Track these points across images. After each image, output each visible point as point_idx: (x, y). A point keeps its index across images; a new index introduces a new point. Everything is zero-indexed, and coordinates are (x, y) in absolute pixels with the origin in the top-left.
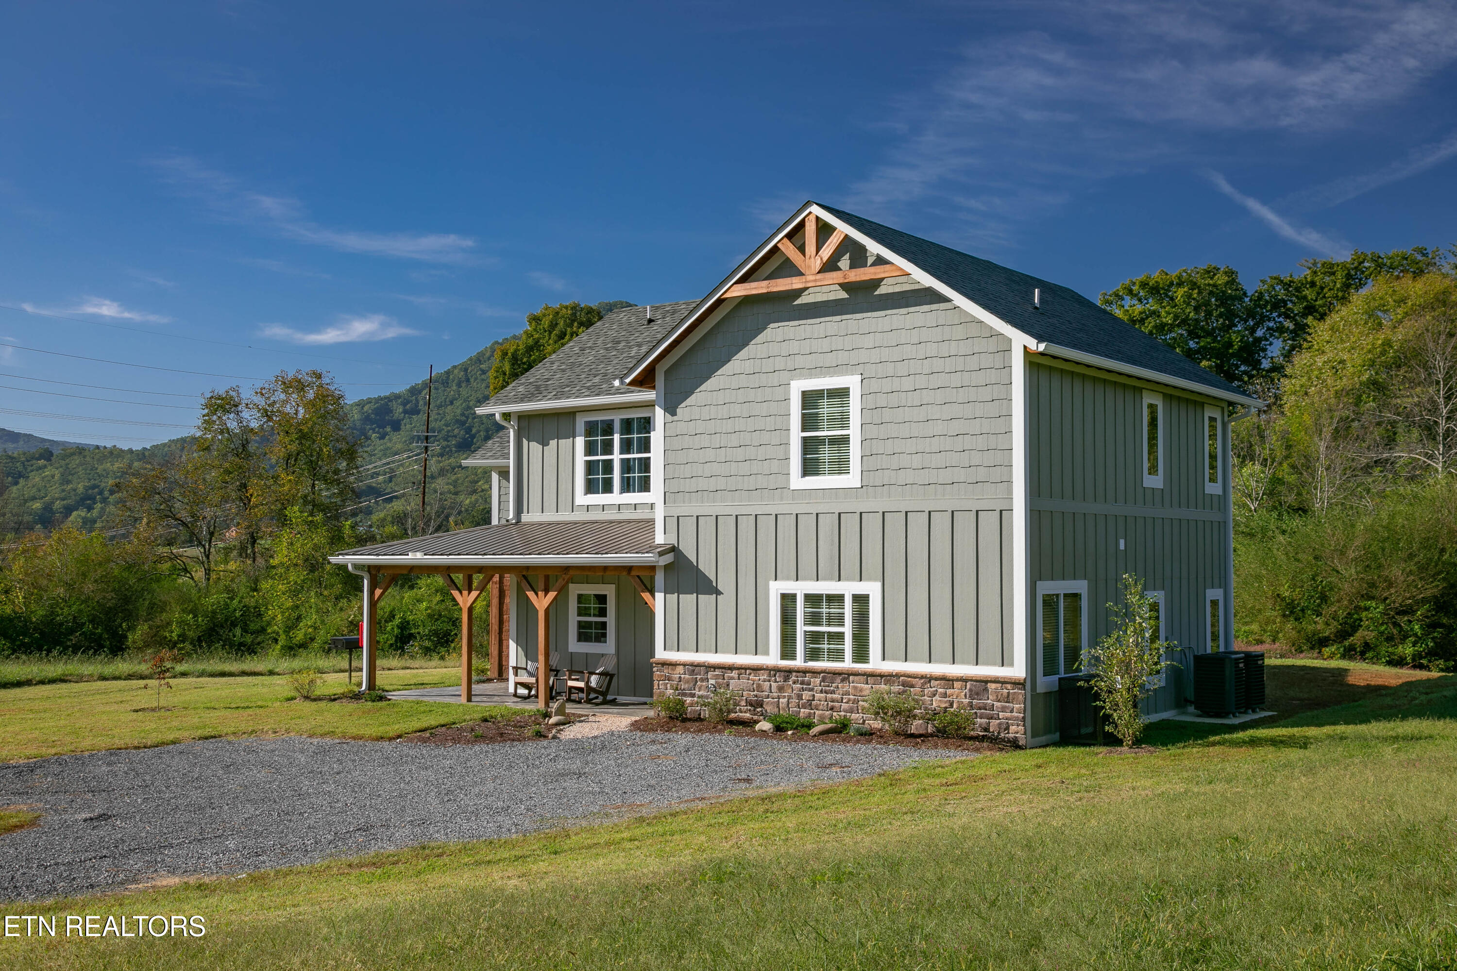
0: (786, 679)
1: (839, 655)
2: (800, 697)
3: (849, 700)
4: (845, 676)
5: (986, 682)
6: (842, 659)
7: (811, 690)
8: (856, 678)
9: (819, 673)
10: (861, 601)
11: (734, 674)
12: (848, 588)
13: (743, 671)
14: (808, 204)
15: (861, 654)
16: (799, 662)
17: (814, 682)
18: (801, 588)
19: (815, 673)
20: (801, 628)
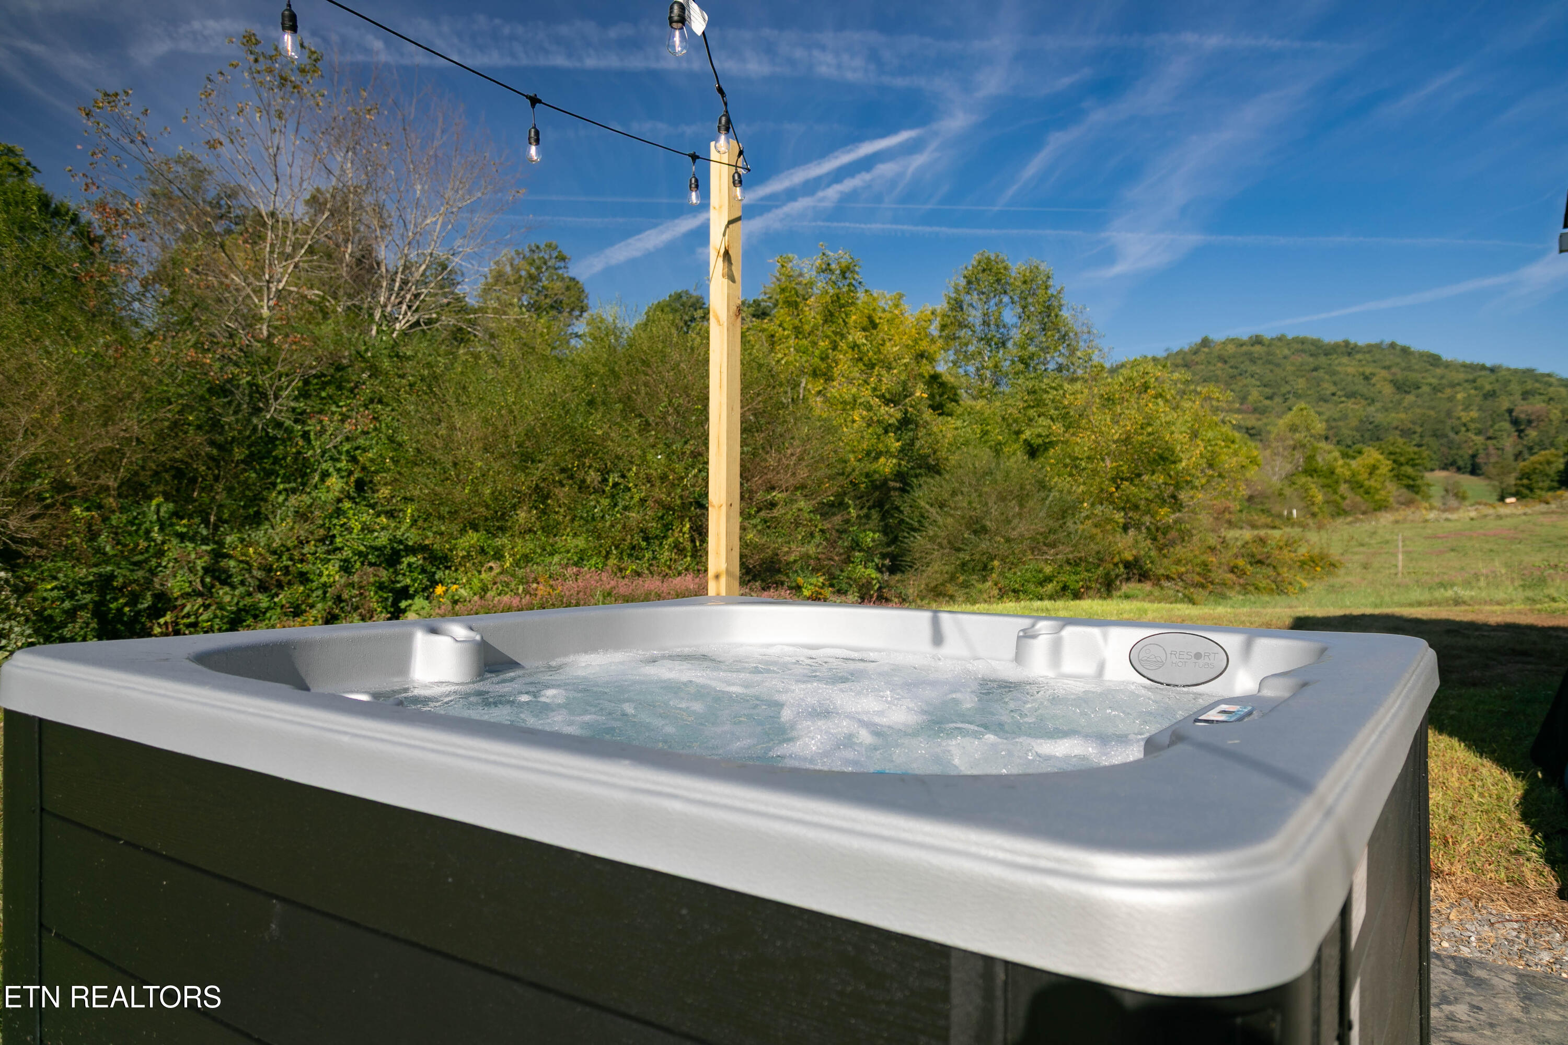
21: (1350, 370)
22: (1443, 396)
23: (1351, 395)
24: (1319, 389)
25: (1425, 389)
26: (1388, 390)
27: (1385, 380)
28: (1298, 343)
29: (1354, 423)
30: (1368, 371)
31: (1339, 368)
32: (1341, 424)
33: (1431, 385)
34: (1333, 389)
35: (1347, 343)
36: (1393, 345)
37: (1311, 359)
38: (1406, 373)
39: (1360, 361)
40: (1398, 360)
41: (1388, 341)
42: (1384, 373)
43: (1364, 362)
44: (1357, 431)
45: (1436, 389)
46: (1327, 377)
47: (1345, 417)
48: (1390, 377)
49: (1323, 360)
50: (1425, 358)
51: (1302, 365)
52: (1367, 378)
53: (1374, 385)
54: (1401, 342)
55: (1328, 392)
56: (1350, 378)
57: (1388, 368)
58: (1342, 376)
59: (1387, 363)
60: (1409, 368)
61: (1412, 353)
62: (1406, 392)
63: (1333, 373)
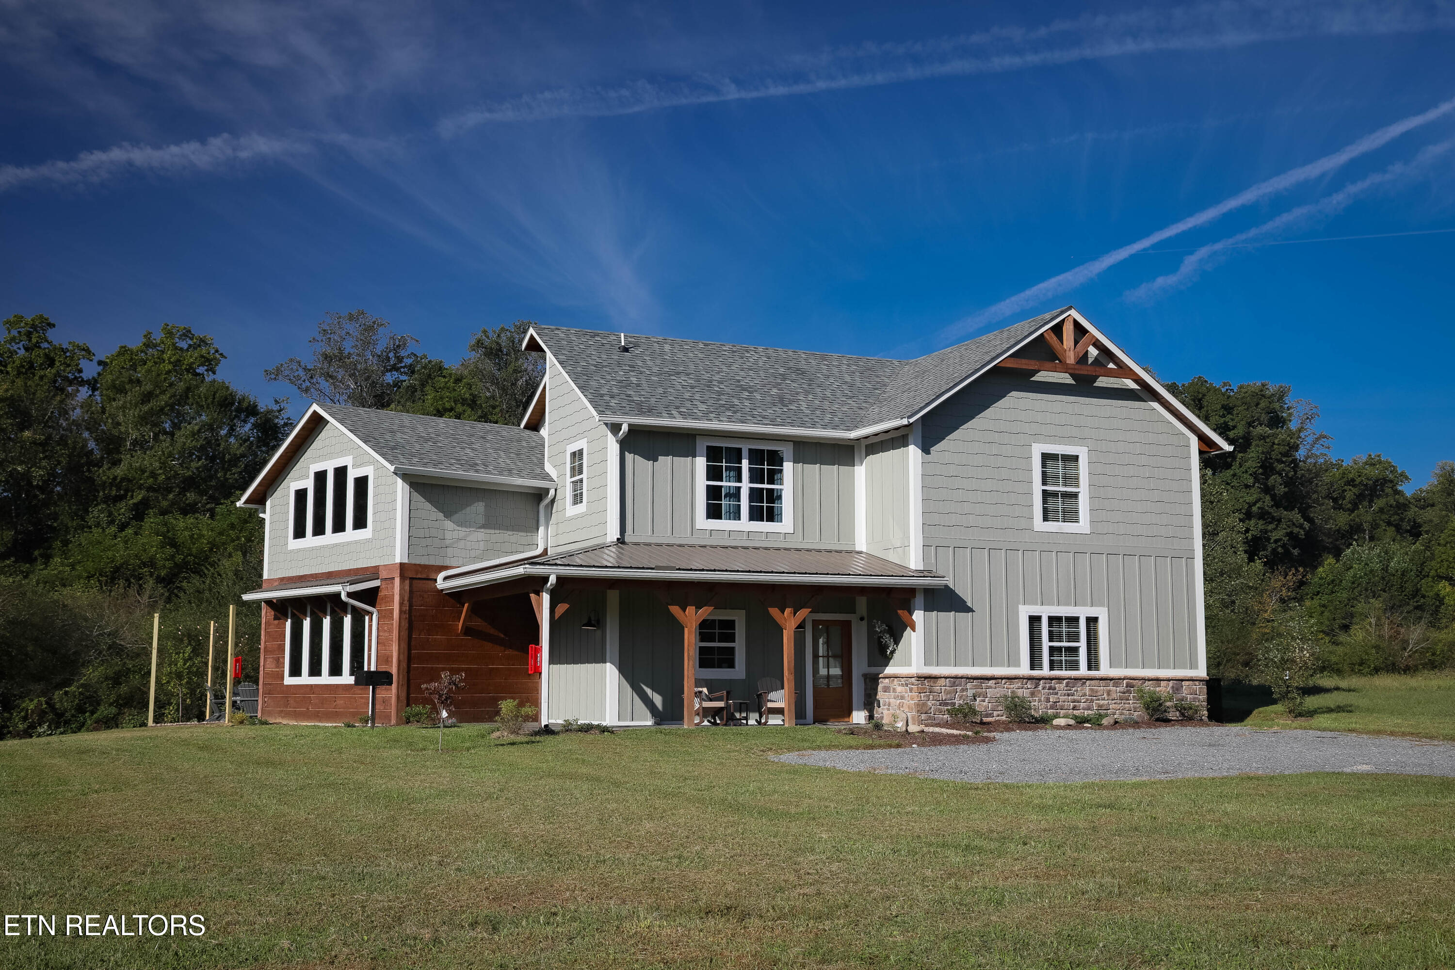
0: (1037, 686)
1: (1075, 665)
2: (1048, 700)
3: (1087, 700)
4: (1083, 680)
5: (1182, 680)
6: (1077, 669)
7: (1057, 694)
8: (1093, 682)
9: (1064, 679)
10: (1092, 621)
11: (992, 682)
12: (1083, 613)
13: (1000, 680)
14: (1070, 308)
15: (1093, 663)
16: (1045, 671)
17: (1059, 687)
18: (1045, 612)
19: (1060, 679)
20: (1046, 644)
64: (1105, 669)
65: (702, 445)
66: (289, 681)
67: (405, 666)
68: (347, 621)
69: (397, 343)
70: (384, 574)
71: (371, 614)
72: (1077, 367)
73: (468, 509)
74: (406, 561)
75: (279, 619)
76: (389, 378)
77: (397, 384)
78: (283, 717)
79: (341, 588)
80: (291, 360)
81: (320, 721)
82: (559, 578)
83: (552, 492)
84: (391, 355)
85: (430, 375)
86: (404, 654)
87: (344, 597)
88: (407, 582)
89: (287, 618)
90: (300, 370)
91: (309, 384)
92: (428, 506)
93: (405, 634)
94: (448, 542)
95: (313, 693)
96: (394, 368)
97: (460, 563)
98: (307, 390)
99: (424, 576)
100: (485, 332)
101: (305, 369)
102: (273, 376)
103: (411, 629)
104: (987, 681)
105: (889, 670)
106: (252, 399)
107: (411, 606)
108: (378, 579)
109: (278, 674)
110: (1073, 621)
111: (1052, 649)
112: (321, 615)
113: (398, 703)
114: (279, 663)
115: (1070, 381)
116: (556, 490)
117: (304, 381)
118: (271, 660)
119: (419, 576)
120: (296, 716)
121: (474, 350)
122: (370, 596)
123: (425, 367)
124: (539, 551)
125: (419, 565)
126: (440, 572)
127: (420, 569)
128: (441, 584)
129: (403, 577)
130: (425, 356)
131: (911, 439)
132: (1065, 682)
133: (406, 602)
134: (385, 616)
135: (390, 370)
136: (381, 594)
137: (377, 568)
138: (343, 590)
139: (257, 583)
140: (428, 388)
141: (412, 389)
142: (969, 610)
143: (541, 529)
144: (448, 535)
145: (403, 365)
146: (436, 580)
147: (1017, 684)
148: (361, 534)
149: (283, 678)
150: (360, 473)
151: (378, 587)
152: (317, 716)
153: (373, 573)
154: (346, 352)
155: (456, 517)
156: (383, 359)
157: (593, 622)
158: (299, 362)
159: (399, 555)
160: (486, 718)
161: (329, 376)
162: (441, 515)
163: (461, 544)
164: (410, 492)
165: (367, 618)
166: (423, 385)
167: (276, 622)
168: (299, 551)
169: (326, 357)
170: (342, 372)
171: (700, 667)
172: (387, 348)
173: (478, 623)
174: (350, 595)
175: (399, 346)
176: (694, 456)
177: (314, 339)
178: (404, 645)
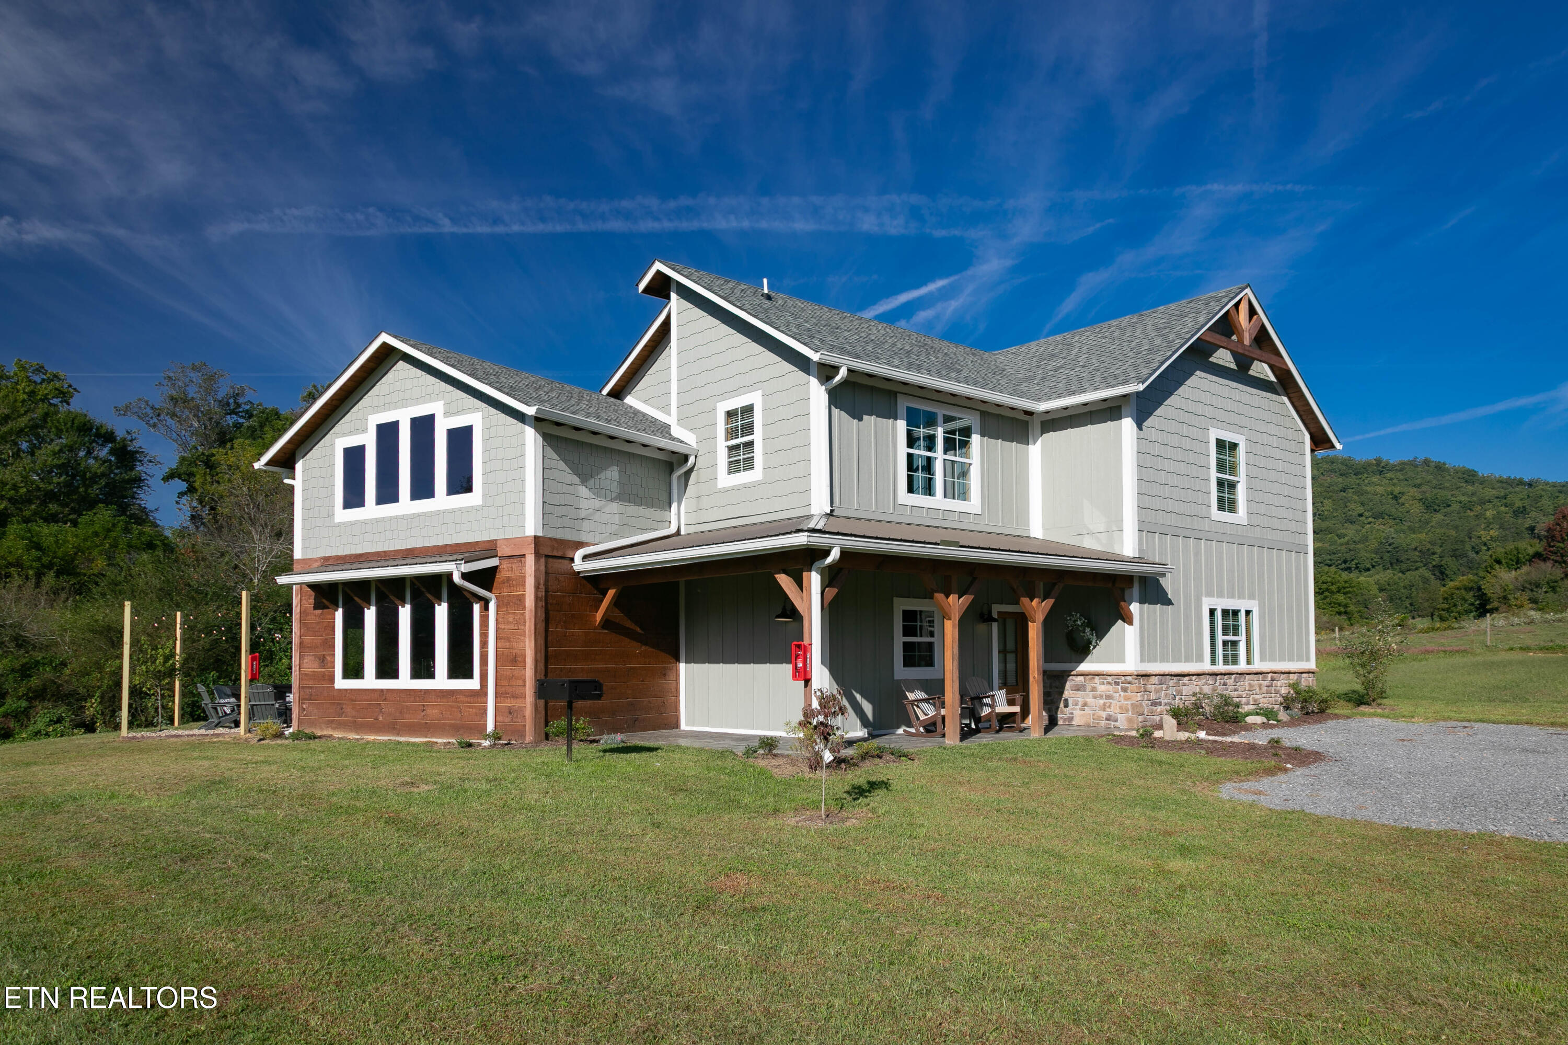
0: (1215, 681)
1: (1238, 659)
4: (1244, 673)
5: (1302, 673)
6: (1240, 663)
8: (1250, 676)
9: (1232, 673)
10: (1248, 614)
11: (1186, 678)
12: (1242, 605)
13: (1192, 676)
14: (1249, 286)
15: (1249, 656)
16: (1220, 666)
17: (1229, 681)
18: (1219, 604)
19: (1229, 673)
20: (1220, 638)
21: (1379, 489)
22: (1472, 514)
23: (1378, 516)
24: (1346, 509)
25: (1455, 507)
26: (1417, 509)
27: (1414, 498)
28: (1327, 462)
29: (1374, 545)
30: (1397, 490)
31: (1368, 488)
32: (1360, 546)
33: (1460, 502)
34: (1360, 509)
35: (1379, 461)
36: (1426, 462)
37: (1340, 480)
38: (1435, 491)
39: (1391, 479)
40: (1429, 478)
41: (1421, 457)
42: (1413, 491)
43: (1395, 481)
44: (1376, 553)
45: (1467, 507)
46: (1355, 497)
47: (1365, 539)
48: (1419, 496)
49: (1352, 480)
50: (1460, 475)
51: (1330, 485)
52: (1395, 498)
53: (1403, 504)
54: (1435, 458)
55: (1355, 513)
56: (1377, 498)
57: (1418, 486)
58: (1370, 496)
59: (1419, 481)
60: (1440, 487)
61: (1447, 470)
62: (1435, 510)
63: (1360, 493)
64: (1257, 666)
65: (903, 404)
66: (341, 683)
67: (543, 668)
68: (441, 612)
69: (237, 392)
70: (504, 551)
71: (485, 603)
72: (1250, 349)
73: (603, 473)
74: (540, 534)
75: (325, 607)
76: (231, 420)
77: (238, 426)
78: (334, 729)
79: (454, 566)
80: (140, 399)
81: (398, 735)
82: (844, 553)
83: (691, 460)
84: (231, 401)
85: (267, 418)
86: (540, 652)
87: (457, 578)
88: (543, 560)
89: (338, 606)
90: (148, 408)
91: (156, 421)
92: (562, 465)
93: (542, 626)
94: (583, 514)
95: (385, 700)
96: (233, 412)
97: (597, 541)
98: (154, 426)
99: (559, 554)
100: (315, 386)
101: (152, 408)
102: (122, 412)
103: (547, 620)
104: (1182, 678)
105: (1084, 667)
106: (110, 428)
107: (547, 591)
108: (496, 556)
109: (323, 676)
110: (1236, 613)
111: (1225, 643)
112: (397, 602)
113: (536, 714)
114: (326, 661)
115: (1233, 366)
116: (696, 457)
117: (152, 418)
118: (312, 658)
119: (555, 554)
120: (356, 727)
121: (305, 401)
122: (485, 578)
123: (263, 413)
124: (673, 529)
125: (555, 539)
126: (577, 549)
127: (556, 545)
128: (579, 565)
129: (537, 554)
130: (261, 404)
131: (1124, 411)
132: (1233, 677)
133: (542, 586)
134: (511, 604)
135: (230, 414)
136: (500, 576)
137: (494, 542)
138: (456, 570)
139: (287, 566)
140: (266, 429)
141: (252, 429)
142: (1169, 602)
143: (674, 506)
144: (584, 504)
145: (241, 410)
146: (572, 560)
147: (1203, 679)
148: (461, 500)
149: (332, 679)
150: (458, 422)
151: (495, 568)
152: (393, 728)
153: (489, 549)
154: (190, 397)
155: (591, 482)
156: (224, 404)
157: (788, 613)
158: (147, 403)
159: (531, 527)
160: (624, 728)
161: (173, 415)
162: (576, 480)
163: (597, 516)
164: (543, 446)
165: (477, 608)
166: (262, 426)
167: (319, 612)
168: (353, 524)
169: (172, 398)
170: (187, 412)
171: (905, 666)
172: (227, 395)
173: (618, 615)
174: (465, 576)
175: (237, 394)
176: (896, 419)
177: (160, 383)
178: (542, 641)
